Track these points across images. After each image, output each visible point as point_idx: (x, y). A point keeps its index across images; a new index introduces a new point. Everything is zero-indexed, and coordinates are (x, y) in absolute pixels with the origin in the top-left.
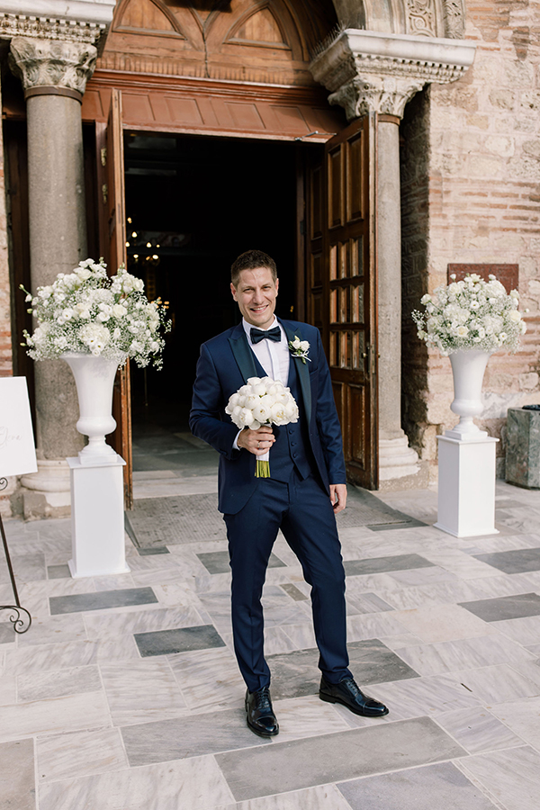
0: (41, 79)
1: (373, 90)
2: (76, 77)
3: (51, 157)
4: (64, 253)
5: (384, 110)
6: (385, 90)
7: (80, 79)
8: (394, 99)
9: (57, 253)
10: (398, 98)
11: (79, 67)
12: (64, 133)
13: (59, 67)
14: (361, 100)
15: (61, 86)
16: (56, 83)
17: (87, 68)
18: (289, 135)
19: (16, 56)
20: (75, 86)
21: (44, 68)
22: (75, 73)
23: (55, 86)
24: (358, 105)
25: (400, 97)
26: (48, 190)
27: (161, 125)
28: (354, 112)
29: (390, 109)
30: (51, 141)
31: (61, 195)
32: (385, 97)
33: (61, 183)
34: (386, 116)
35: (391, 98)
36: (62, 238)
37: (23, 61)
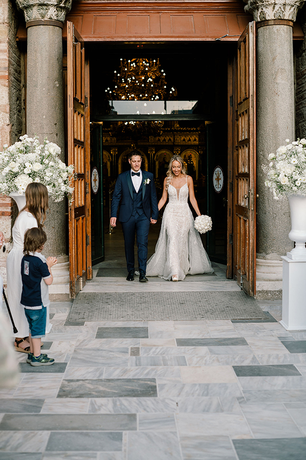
0: (34, 16)
1: (267, 3)
2: (56, 12)
3: (39, 65)
4: (45, 127)
5: (277, 16)
6: (276, 2)
7: (60, 13)
8: (284, 8)
9: (40, 127)
10: (288, 8)
11: (57, 6)
12: (47, 49)
13: (45, 7)
14: (260, 10)
15: (46, 19)
16: (43, 17)
17: (64, 5)
18: (212, 37)
19: (19, 3)
20: (55, 18)
21: (35, 9)
22: (55, 10)
23: (42, 20)
24: (259, 14)
25: (290, 7)
26: (36, 86)
27: (118, 37)
28: (257, 18)
29: (281, 15)
30: (39, 55)
31: (44, 89)
32: (277, 7)
33: (44, 81)
34: (280, 21)
35: (282, 8)
36: (44, 117)
37: (23, 6)
